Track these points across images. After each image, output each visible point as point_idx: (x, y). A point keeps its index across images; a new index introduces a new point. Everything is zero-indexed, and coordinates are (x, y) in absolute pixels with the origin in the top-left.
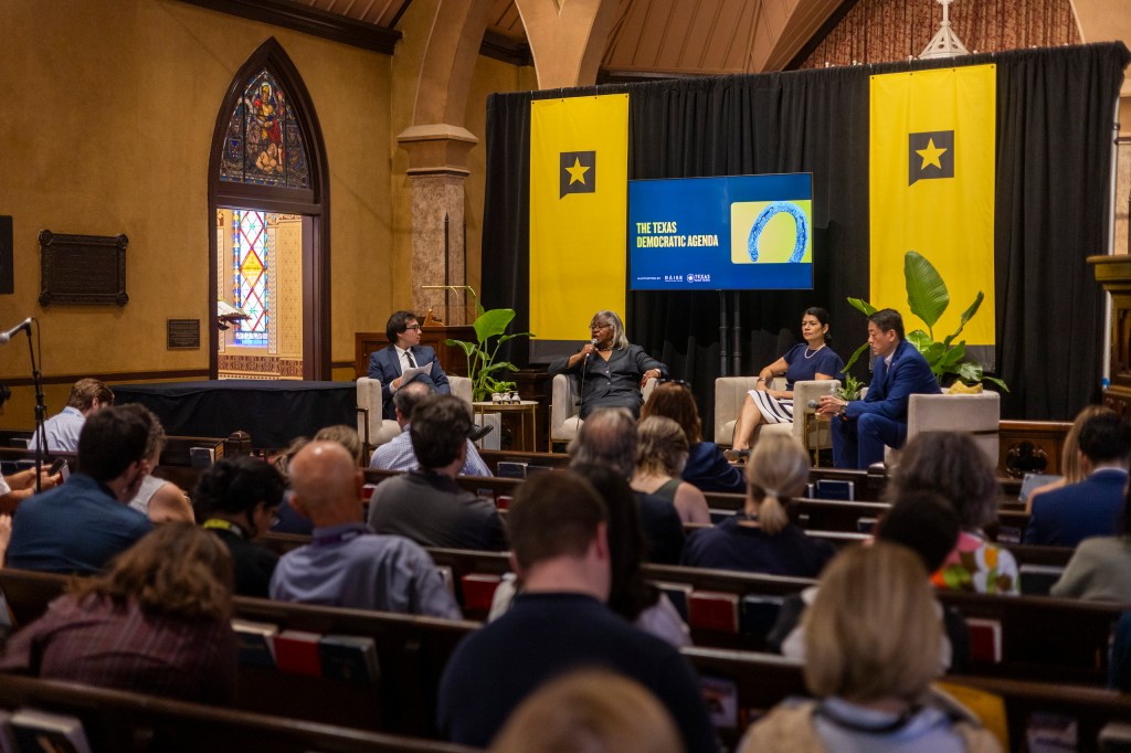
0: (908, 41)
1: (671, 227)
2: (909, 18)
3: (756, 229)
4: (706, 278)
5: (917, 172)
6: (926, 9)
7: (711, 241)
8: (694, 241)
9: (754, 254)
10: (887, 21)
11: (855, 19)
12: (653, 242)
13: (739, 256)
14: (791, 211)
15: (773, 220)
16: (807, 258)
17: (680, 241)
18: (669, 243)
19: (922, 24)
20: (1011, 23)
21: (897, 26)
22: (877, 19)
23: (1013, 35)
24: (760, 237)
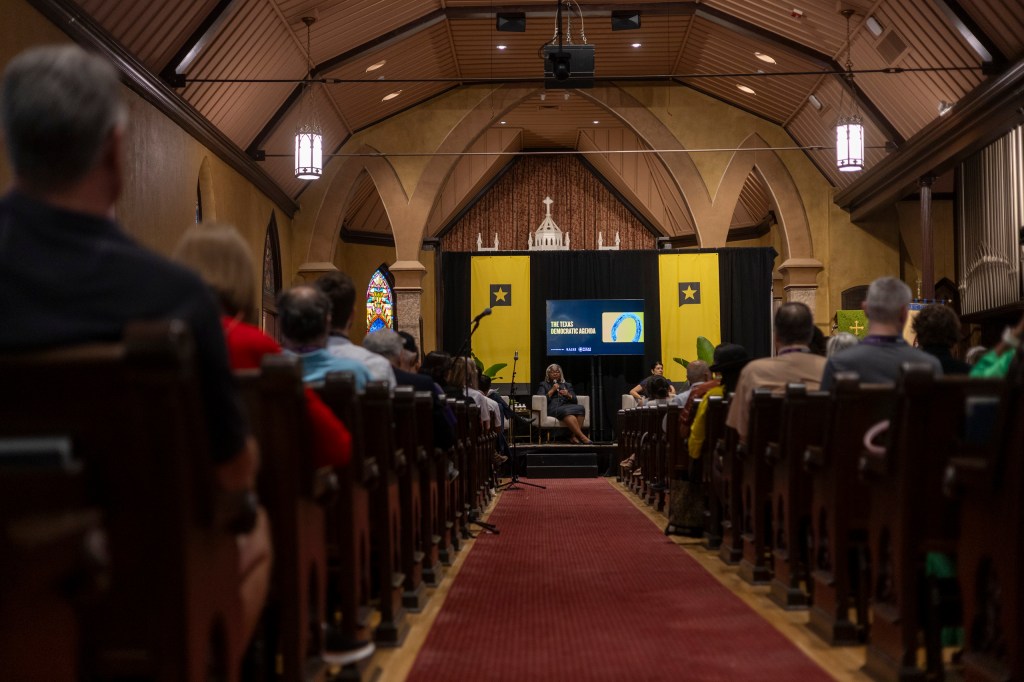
0: (515, 222)
1: (570, 324)
2: (515, 209)
3: (615, 325)
4: (589, 350)
5: (683, 300)
6: (525, 205)
7: (592, 331)
8: (583, 331)
9: (614, 338)
10: (502, 210)
11: (482, 207)
12: (559, 331)
13: (607, 338)
14: (633, 317)
15: (624, 321)
16: (642, 340)
17: (575, 331)
18: (569, 332)
19: (523, 213)
20: (575, 217)
21: (508, 213)
22: (496, 208)
23: (577, 223)
24: (617, 329)
